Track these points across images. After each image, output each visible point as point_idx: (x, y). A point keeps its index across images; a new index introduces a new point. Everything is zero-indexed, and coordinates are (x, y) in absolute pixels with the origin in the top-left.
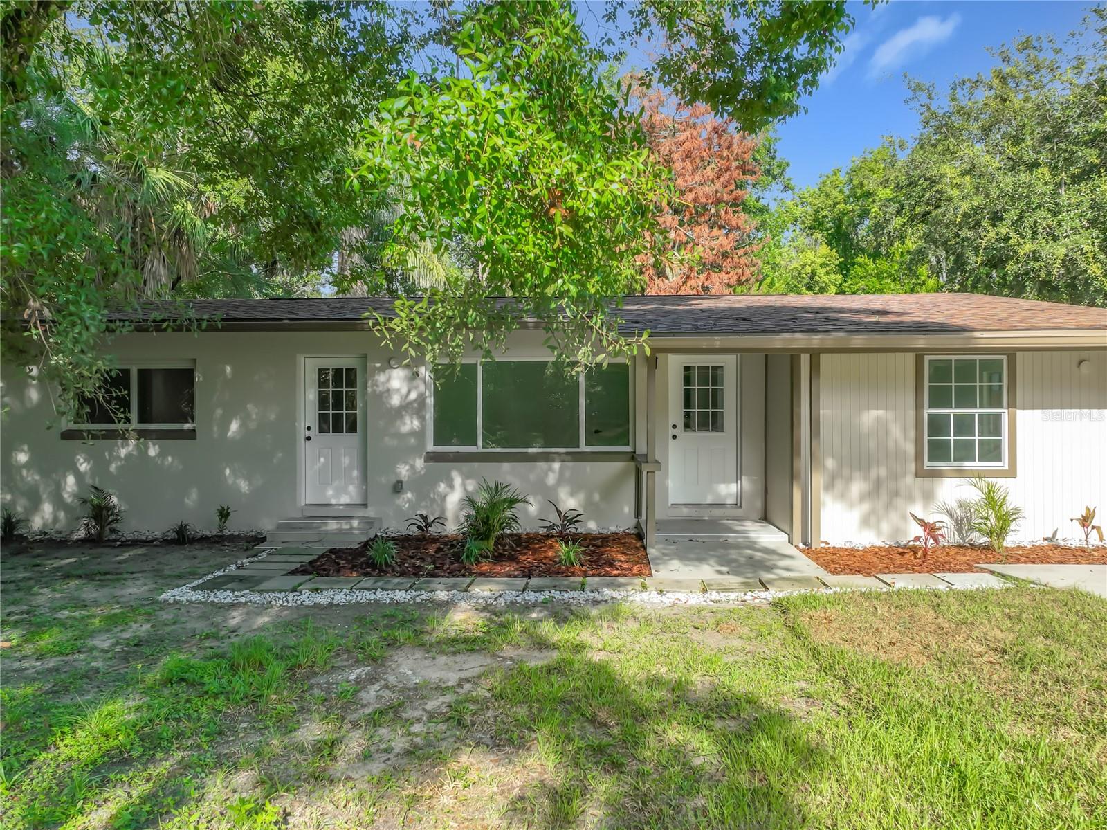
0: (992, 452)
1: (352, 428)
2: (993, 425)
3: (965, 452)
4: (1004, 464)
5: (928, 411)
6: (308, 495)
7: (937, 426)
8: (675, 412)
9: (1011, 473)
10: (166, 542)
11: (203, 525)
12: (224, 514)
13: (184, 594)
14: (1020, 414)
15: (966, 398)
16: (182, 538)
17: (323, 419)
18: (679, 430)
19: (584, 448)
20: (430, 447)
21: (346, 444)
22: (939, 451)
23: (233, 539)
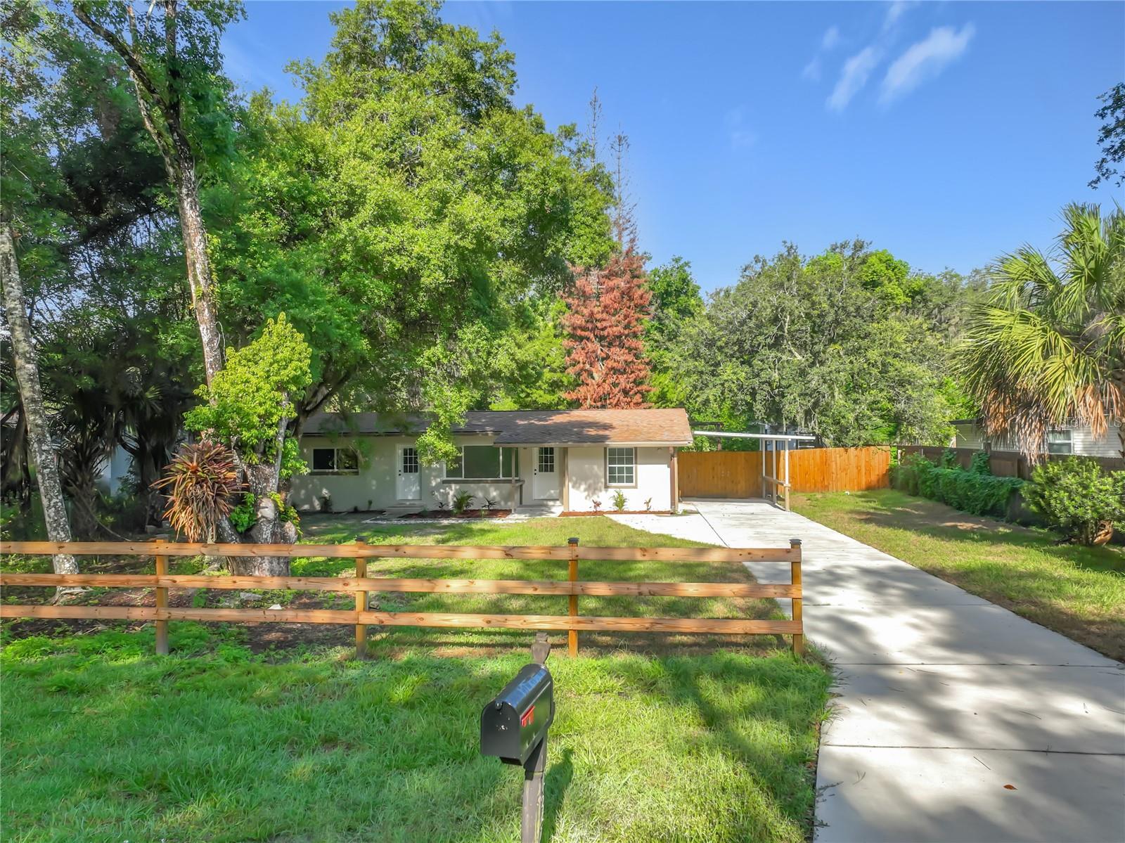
0: (630, 480)
1: (416, 471)
2: (630, 470)
3: (621, 480)
4: (633, 484)
5: (608, 466)
6: (400, 497)
7: (612, 471)
8: (536, 465)
9: (636, 487)
10: (349, 513)
11: (363, 507)
12: (370, 503)
13: (368, 521)
14: (639, 466)
15: (621, 461)
16: (356, 511)
17: (405, 467)
18: (537, 472)
19: (501, 478)
20: (445, 478)
21: (413, 476)
22: (612, 479)
23: (373, 512)
